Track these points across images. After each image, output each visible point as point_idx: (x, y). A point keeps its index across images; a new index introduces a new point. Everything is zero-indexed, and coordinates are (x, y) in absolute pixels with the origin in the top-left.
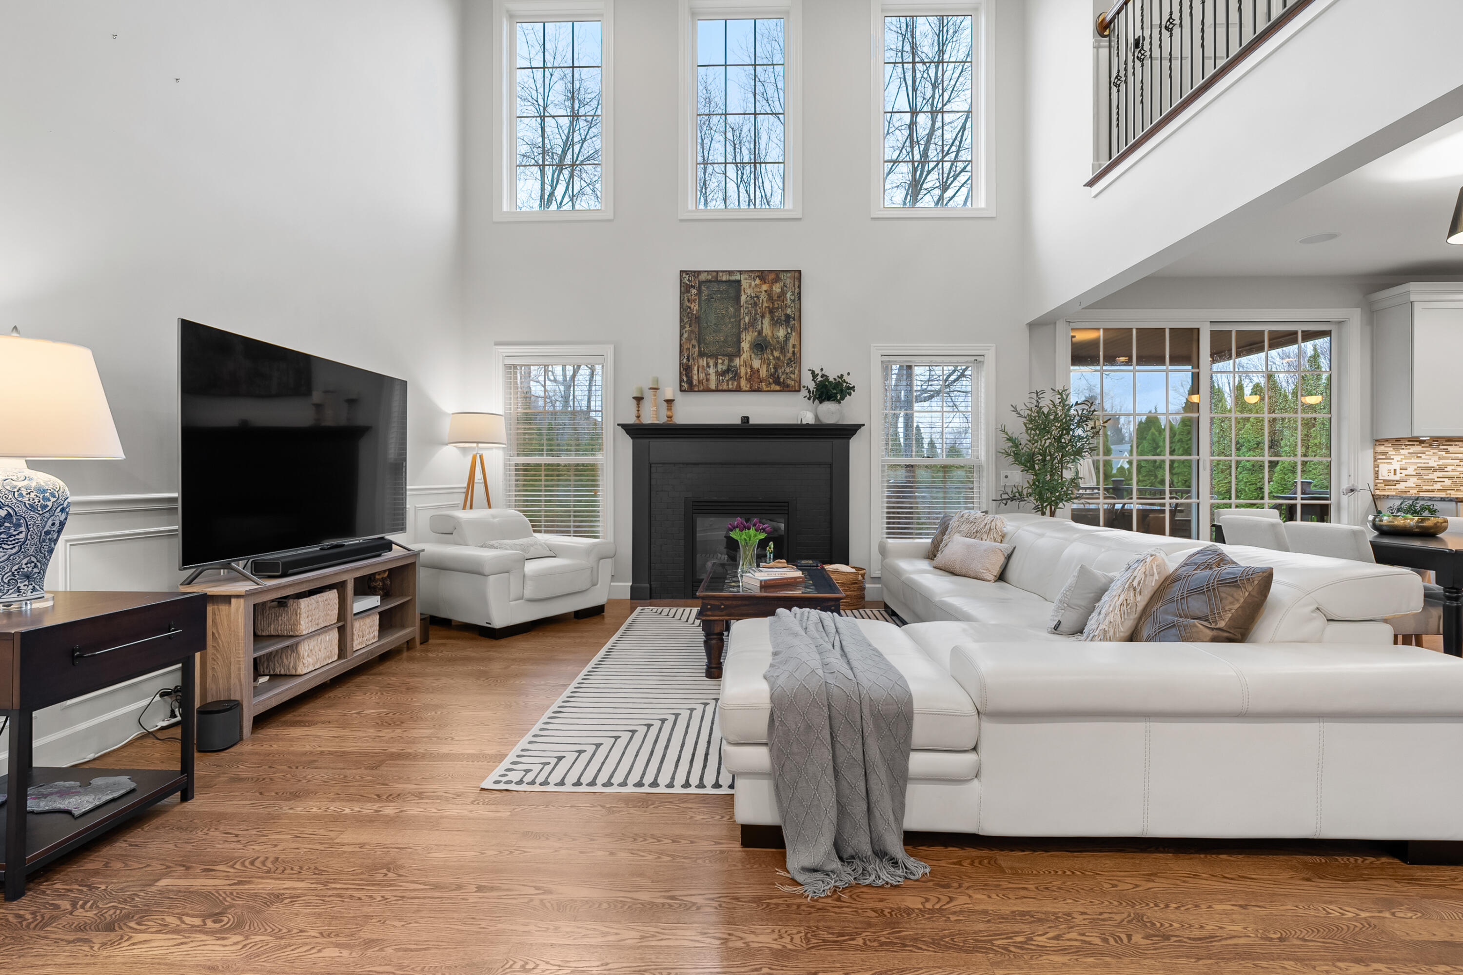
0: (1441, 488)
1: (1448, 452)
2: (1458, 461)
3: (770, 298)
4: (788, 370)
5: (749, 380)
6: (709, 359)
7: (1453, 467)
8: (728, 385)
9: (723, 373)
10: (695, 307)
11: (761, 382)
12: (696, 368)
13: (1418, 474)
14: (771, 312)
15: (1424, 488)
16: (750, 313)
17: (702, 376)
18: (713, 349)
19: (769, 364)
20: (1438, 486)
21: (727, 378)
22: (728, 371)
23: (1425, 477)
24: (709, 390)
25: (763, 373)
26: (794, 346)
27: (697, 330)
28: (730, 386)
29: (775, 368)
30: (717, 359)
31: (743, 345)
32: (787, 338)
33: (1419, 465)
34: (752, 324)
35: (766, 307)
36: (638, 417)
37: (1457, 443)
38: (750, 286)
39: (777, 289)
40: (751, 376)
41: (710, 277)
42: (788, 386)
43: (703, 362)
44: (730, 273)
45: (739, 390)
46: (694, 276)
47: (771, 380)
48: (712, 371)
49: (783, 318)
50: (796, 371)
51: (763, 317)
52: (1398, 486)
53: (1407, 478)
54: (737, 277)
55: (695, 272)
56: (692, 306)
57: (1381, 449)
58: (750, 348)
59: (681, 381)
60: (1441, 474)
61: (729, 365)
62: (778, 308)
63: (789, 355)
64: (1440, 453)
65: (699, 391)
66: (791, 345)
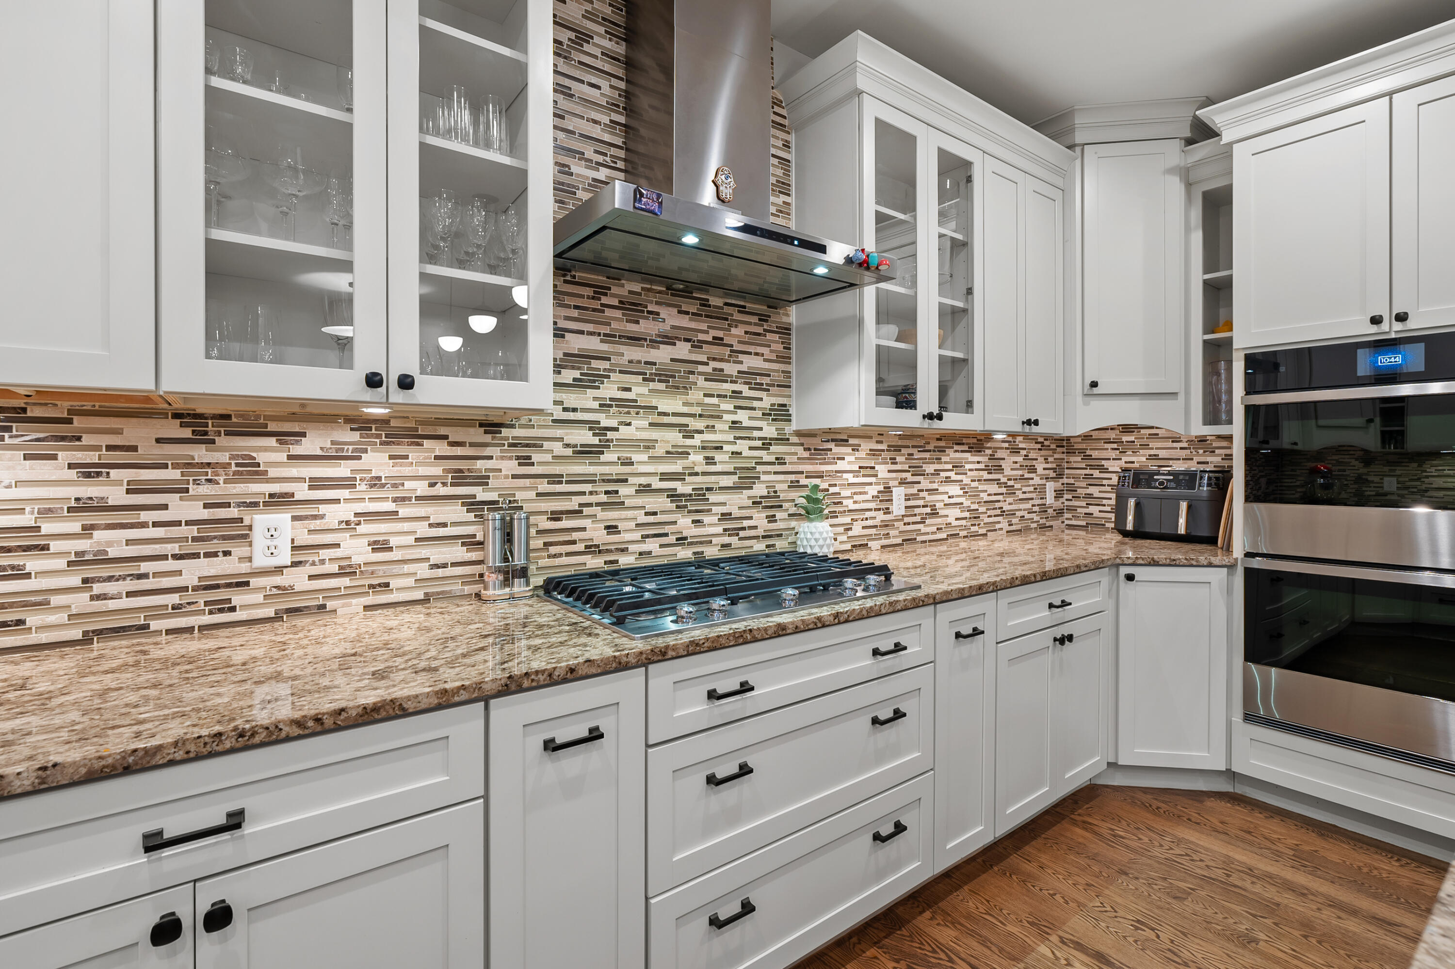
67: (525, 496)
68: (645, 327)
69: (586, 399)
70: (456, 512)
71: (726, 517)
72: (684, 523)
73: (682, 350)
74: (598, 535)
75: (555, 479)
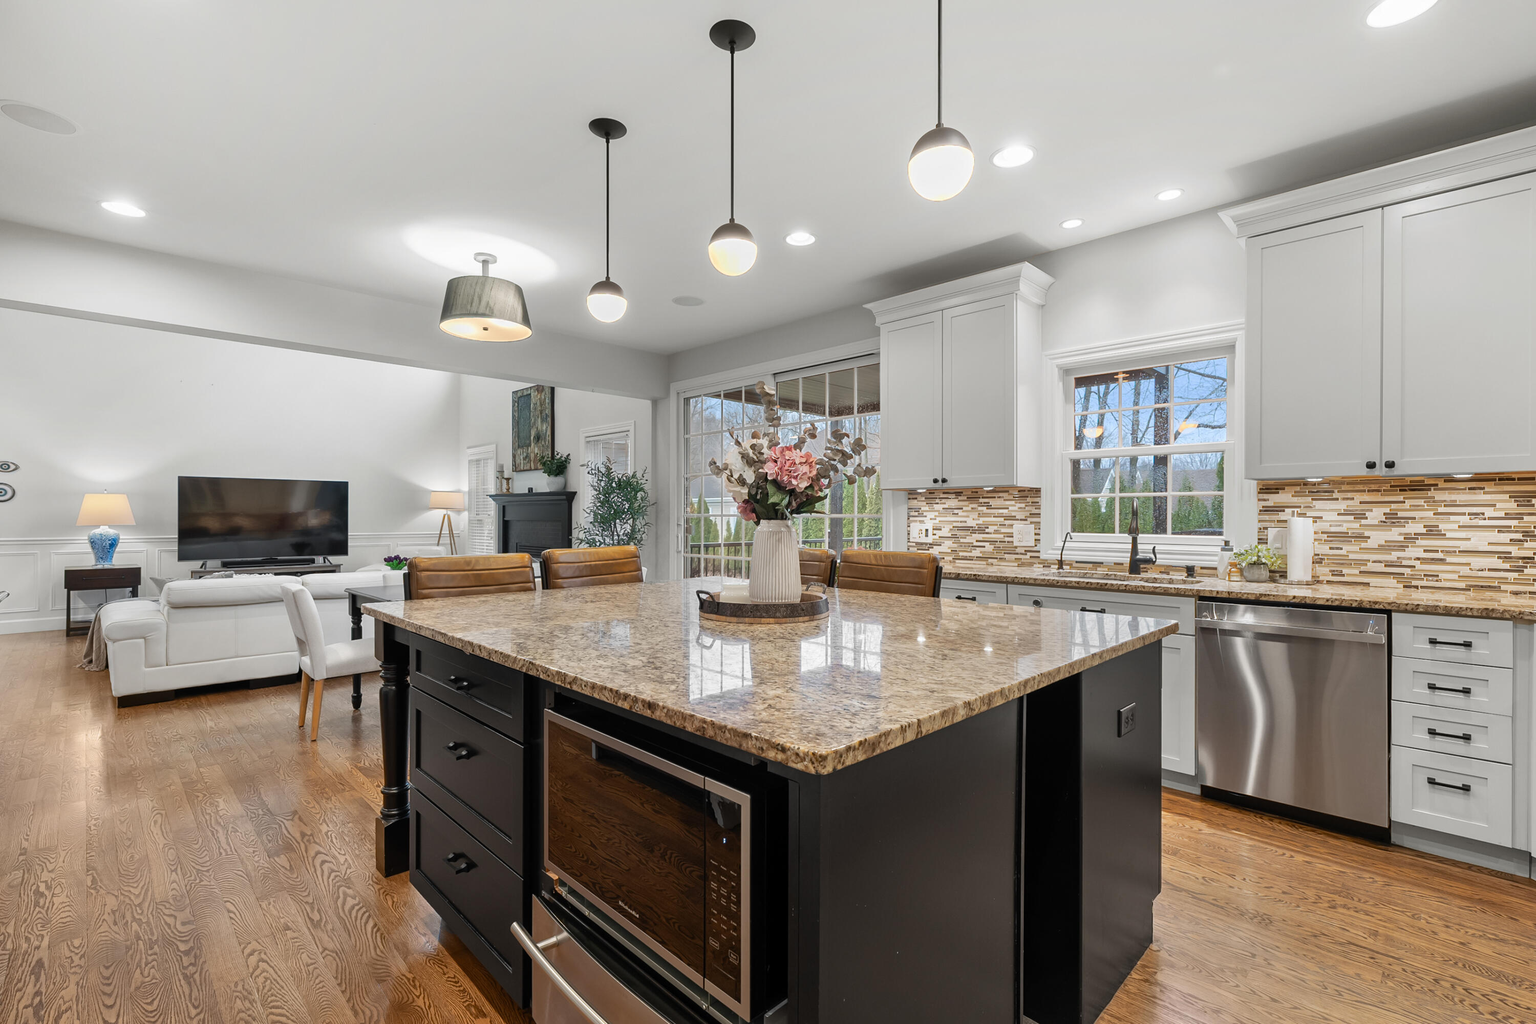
0: (981, 555)
1: (989, 507)
2: (1002, 519)
3: (541, 403)
5: (534, 462)
6: (521, 449)
7: (996, 528)
9: (525, 458)
11: (538, 463)
12: (517, 455)
13: (954, 536)
14: (541, 413)
15: (961, 554)
16: (534, 415)
17: (519, 460)
18: (522, 442)
19: (540, 450)
21: (527, 461)
22: (527, 457)
23: (962, 540)
24: (521, 470)
25: (539, 456)
27: (517, 430)
28: (527, 467)
29: (542, 453)
30: (524, 449)
31: (531, 438)
32: (546, 431)
33: (955, 524)
34: (535, 423)
35: (539, 410)
36: (498, 489)
37: (1001, 495)
38: (534, 397)
39: (543, 396)
40: (534, 459)
41: (521, 395)
43: (519, 451)
44: (527, 390)
45: (530, 470)
46: (516, 395)
48: (522, 457)
49: (545, 417)
51: (538, 417)
52: (931, 551)
53: (942, 540)
54: (529, 392)
55: (517, 392)
56: (516, 415)
57: (914, 503)
58: (534, 439)
59: (513, 464)
60: (980, 537)
61: (527, 454)
62: (543, 410)
63: (547, 443)
64: (980, 508)
65: (518, 470)
66: (547, 436)
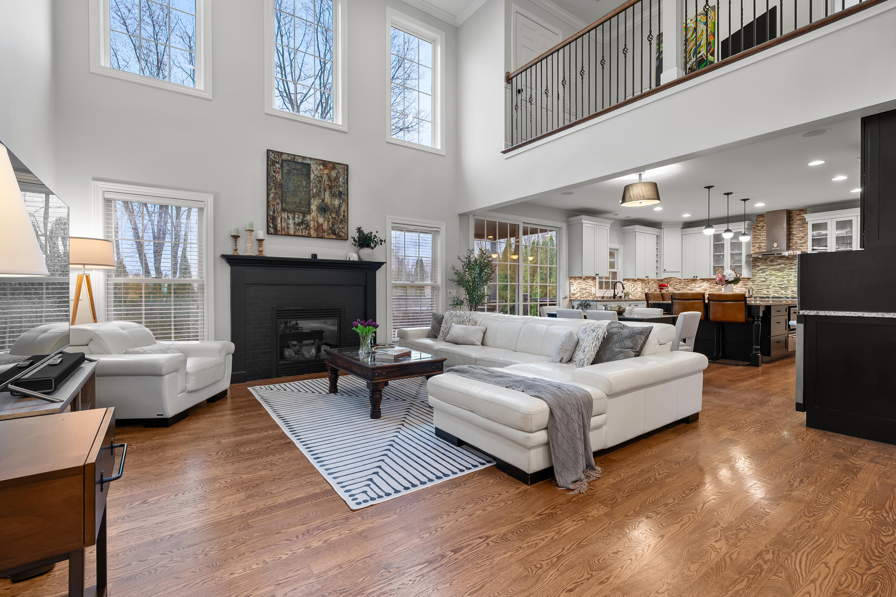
1: (587, 282)
2: (589, 286)
3: (329, 179)
4: (341, 226)
5: (316, 230)
6: (289, 214)
8: (302, 232)
9: (299, 224)
10: (279, 177)
11: (324, 232)
12: (279, 219)
13: (580, 291)
14: (330, 188)
15: (582, 296)
16: (316, 186)
17: (284, 225)
18: (291, 207)
19: (329, 221)
20: (585, 296)
21: (302, 228)
22: (302, 223)
23: (582, 292)
24: (288, 235)
25: (325, 227)
26: (344, 212)
27: (280, 192)
28: (304, 234)
29: (332, 224)
30: (294, 214)
31: (312, 207)
32: (340, 206)
33: (580, 287)
34: (318, 194)
35: (327, 184)
36: (236, 250)
37: (588, 279)
38: (317, 169)
39: (334, 174)
40: (317, 228)
41: (290, 158)
42: (341, 236)
43: (285, 215)
44: (304, 158)
45: (309, 236)
46: (278, 155)
47: (330, 232)
48: (291, 222)
49: (337, 193)
50: (346, 228)
51: (325, 190)
52: (575, 296)
54: (308, 162)
55: (279, 152)
56: (277, 176)
57: (571, 281)
58: (317, 209)
59: (268, 227)
61: (303, 219)
62: (334, 186)
63: (341, 217)
64: (585, 283)
65: (282, 235)
66: (342, 211)
67: (754, 287)
68: (774, 263)
69: (764, 274)
70: (744, 289)
71: (792, 291)
72: (783, 292)
73: (783, 266)
74: (766, 293)
75: (758, 285)
